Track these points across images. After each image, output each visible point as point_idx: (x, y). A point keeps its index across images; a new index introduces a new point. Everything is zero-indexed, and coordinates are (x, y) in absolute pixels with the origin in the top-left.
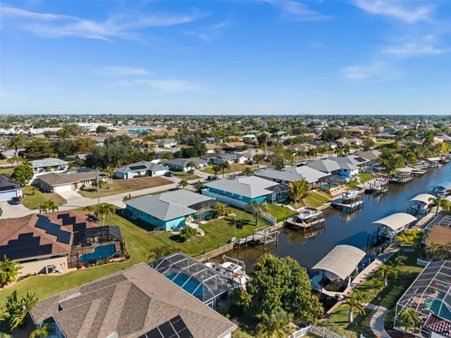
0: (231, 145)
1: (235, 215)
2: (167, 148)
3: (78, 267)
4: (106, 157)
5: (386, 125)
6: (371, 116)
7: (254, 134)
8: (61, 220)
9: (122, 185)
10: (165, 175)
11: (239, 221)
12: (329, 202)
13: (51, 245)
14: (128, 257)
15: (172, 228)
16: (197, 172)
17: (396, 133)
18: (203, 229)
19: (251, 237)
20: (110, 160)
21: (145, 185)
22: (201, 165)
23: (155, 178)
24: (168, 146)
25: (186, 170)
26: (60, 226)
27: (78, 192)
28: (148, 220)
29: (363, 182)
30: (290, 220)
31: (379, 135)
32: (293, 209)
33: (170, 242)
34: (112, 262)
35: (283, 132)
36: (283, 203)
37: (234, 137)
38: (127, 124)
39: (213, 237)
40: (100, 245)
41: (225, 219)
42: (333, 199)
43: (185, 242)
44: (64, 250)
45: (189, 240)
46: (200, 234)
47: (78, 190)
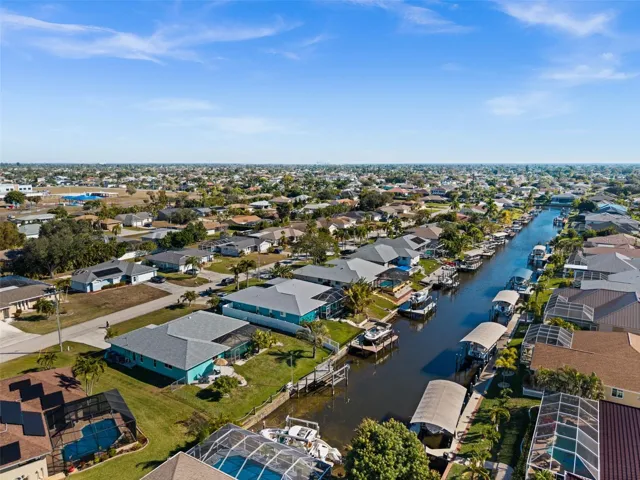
0: (240, 221)
1: (281, 345)
2: (137, 229)
3: (66, 472)
4: (50, 256)
5: (432, 182)
6: (410, 166)
7: (266, 199)
8: (17, 391)
9: (87, 303)
10: (153, 280)
11: (289, 354)
12: (395, 307)
13: (17, 444)
14: (144, 441)
15: (196, 379)
16: (201, 273)
17: (447, 195)
18: (242, 374)
19: (312, 376)
20: (57, 261)
21: (124, 301)
22: (205, 260)
23: (137, 286)
24: (138, 224)
25: (183, 269)
26: (18, 404)
27: (12, 324)
28: (154, 369)
29: (428, 274)
30: (355, 343)
31: (428, 198)
32: (354, 325)
33: (200, 402)
34: (121, 452)
35: (307, 197)
36: (339, 316)
37: (238, 206)
38: (54, 183)
39: (259, 385)
40: (87, 423)
41: (270, 354)
42: (399, 303)
43: (221, 400)
44: (41, 449)
45: (227, 396)
46: (240, 383)
47: (10, 320)
